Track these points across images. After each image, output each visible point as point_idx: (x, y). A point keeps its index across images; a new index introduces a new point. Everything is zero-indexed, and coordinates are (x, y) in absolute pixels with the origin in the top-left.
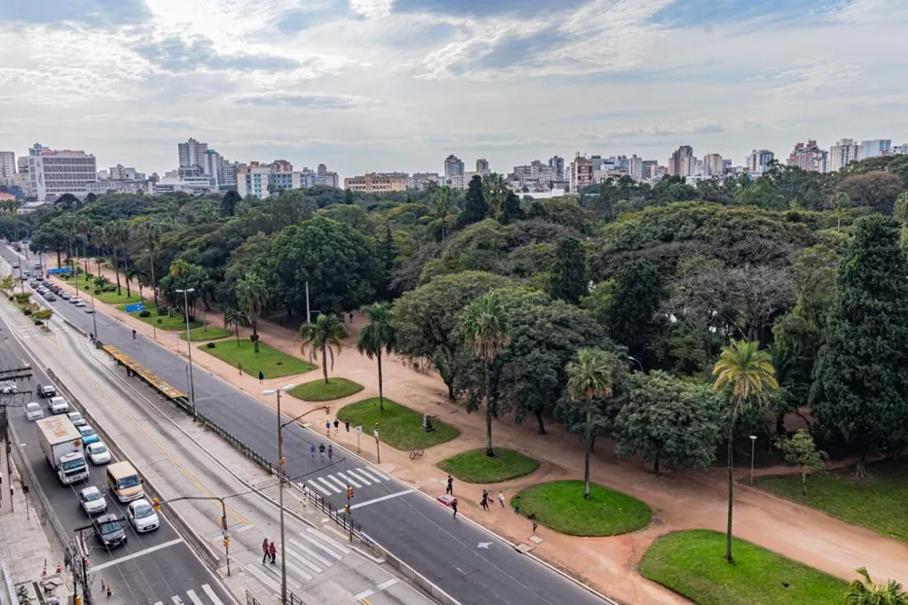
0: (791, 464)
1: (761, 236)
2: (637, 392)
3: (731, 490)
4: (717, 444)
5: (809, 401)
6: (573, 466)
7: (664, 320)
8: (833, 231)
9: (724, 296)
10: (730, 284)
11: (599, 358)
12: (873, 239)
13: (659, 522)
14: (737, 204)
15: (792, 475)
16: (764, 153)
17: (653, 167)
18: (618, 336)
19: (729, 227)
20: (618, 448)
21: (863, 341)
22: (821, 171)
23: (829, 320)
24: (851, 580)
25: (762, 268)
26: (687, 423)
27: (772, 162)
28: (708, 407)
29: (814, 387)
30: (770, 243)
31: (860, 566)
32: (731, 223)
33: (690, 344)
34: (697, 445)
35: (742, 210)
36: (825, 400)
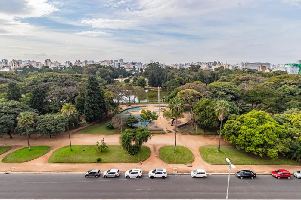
0: (82, 126)
1: (70, 80)
2: (42, 120)
3: (69, 136)
4: (65, 127)
5: (84, 113)
6: (24, 144)
7: (47, 101)
8: (85, 79)
9: (62, 94)
10: (63, 91)
11: (28, 114)
12: (92, 80)
13: (53, 149)
14: (64, 73)
15: (83, 129)
16: (69, 62)
17: (39, 64)
18: (34, 107)
19: (62, 78)
20: (38, 135)
21: (92, 99)
22: (82, 66)
23: (86, 96)
24: (96, 145)
25: (71, 87)
26: (57, 124)
27: (71, 64)
28: (62, 119)
29: (85, 110)
30: (72, 82)
31: (97, 142)
32: (62, 77)
33: (56, 106)
34: (60, 129)
35: (65, 74)
36: (87, 112)
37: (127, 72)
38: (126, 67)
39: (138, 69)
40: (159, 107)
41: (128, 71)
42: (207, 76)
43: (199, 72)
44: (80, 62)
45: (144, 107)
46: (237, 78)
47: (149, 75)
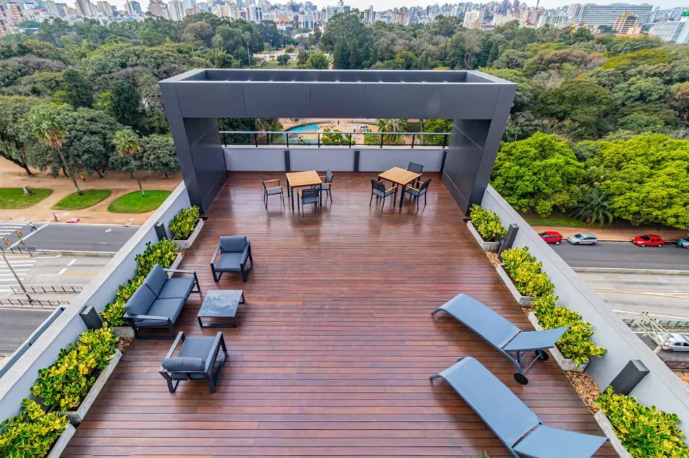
2: (149, 146)
16: (133, 3)
20: (150, 172)
37: (280, 33)
38: (276, 20)
39: (307, 26)
40: (356, 125)
41: (282, 31)
42: (472, 48)
43: (454, 37)
44: (163, 4)
45: (327, 125)
46: (541, 55)
47: (336, 46)
